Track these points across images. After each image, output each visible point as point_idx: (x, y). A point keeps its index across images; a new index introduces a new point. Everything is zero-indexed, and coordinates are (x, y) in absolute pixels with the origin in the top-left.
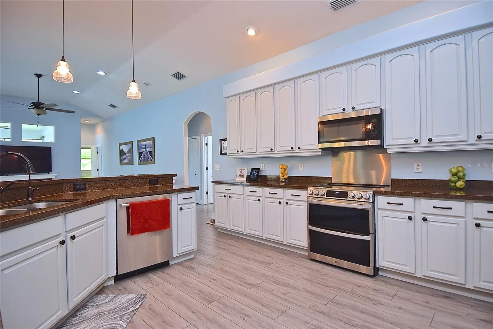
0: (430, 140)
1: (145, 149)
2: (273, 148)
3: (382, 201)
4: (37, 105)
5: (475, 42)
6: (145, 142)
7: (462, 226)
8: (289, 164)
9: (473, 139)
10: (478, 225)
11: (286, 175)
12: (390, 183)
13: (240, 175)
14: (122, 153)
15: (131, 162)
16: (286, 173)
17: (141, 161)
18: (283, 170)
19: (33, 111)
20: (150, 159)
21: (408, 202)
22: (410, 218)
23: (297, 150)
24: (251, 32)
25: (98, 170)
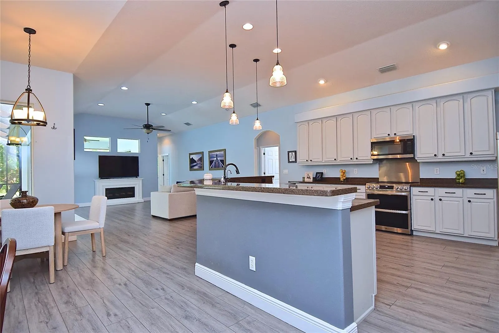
0: (444, 155)
1: (217, 158)
2: (336, 159)
3: (415, 190)
4: (148, 127)
5: (469, 100)
6: (216, 153)
7: (461, 202)
8: (347, 169)
9: (468, 155)
10: (469, 201)
11: (345, 176)
12: (419, 181)
13: (308, 177)
14: (192, 161)
15: (201, 168)
16: (344, 175)
17: (212, 167)
18: (343, 173)
19: (145, 130)
20: (221, 166)
21: (431, 191)
22: (432, 199)
23: (355, 160)
24: (322, 82)
25: (163, 175)
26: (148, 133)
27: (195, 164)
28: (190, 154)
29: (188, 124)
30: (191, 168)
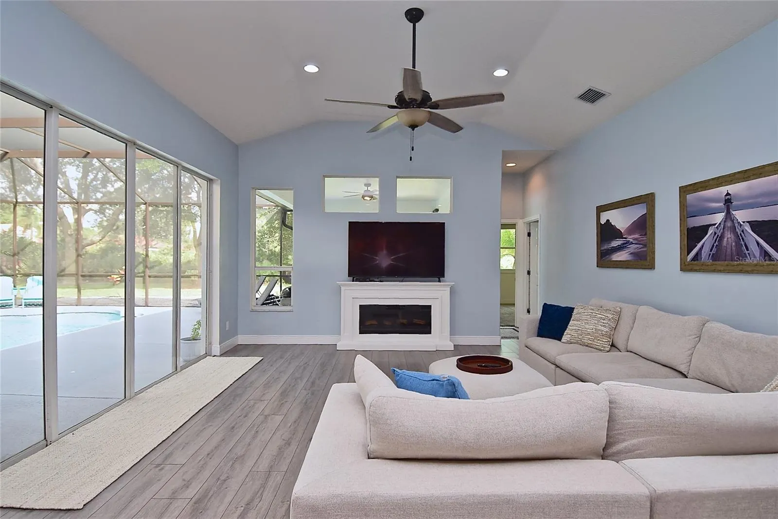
1: (728, 213)
14: (607, 233)
17: (694, 259)
25: (529, 273)
26: (413, 126)
27: (616, 243)
28: (601, 209)
29: (592, 96)
30: (604, 259)
